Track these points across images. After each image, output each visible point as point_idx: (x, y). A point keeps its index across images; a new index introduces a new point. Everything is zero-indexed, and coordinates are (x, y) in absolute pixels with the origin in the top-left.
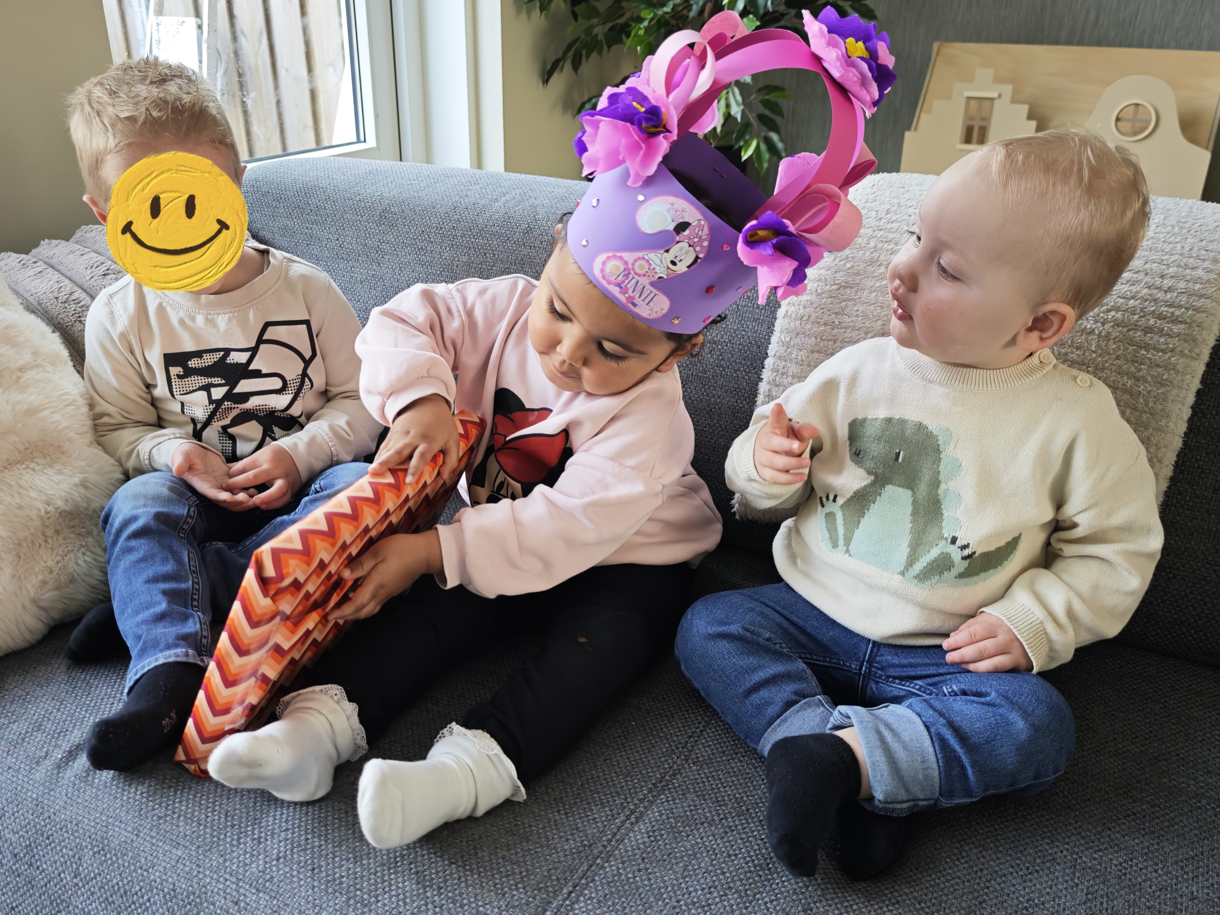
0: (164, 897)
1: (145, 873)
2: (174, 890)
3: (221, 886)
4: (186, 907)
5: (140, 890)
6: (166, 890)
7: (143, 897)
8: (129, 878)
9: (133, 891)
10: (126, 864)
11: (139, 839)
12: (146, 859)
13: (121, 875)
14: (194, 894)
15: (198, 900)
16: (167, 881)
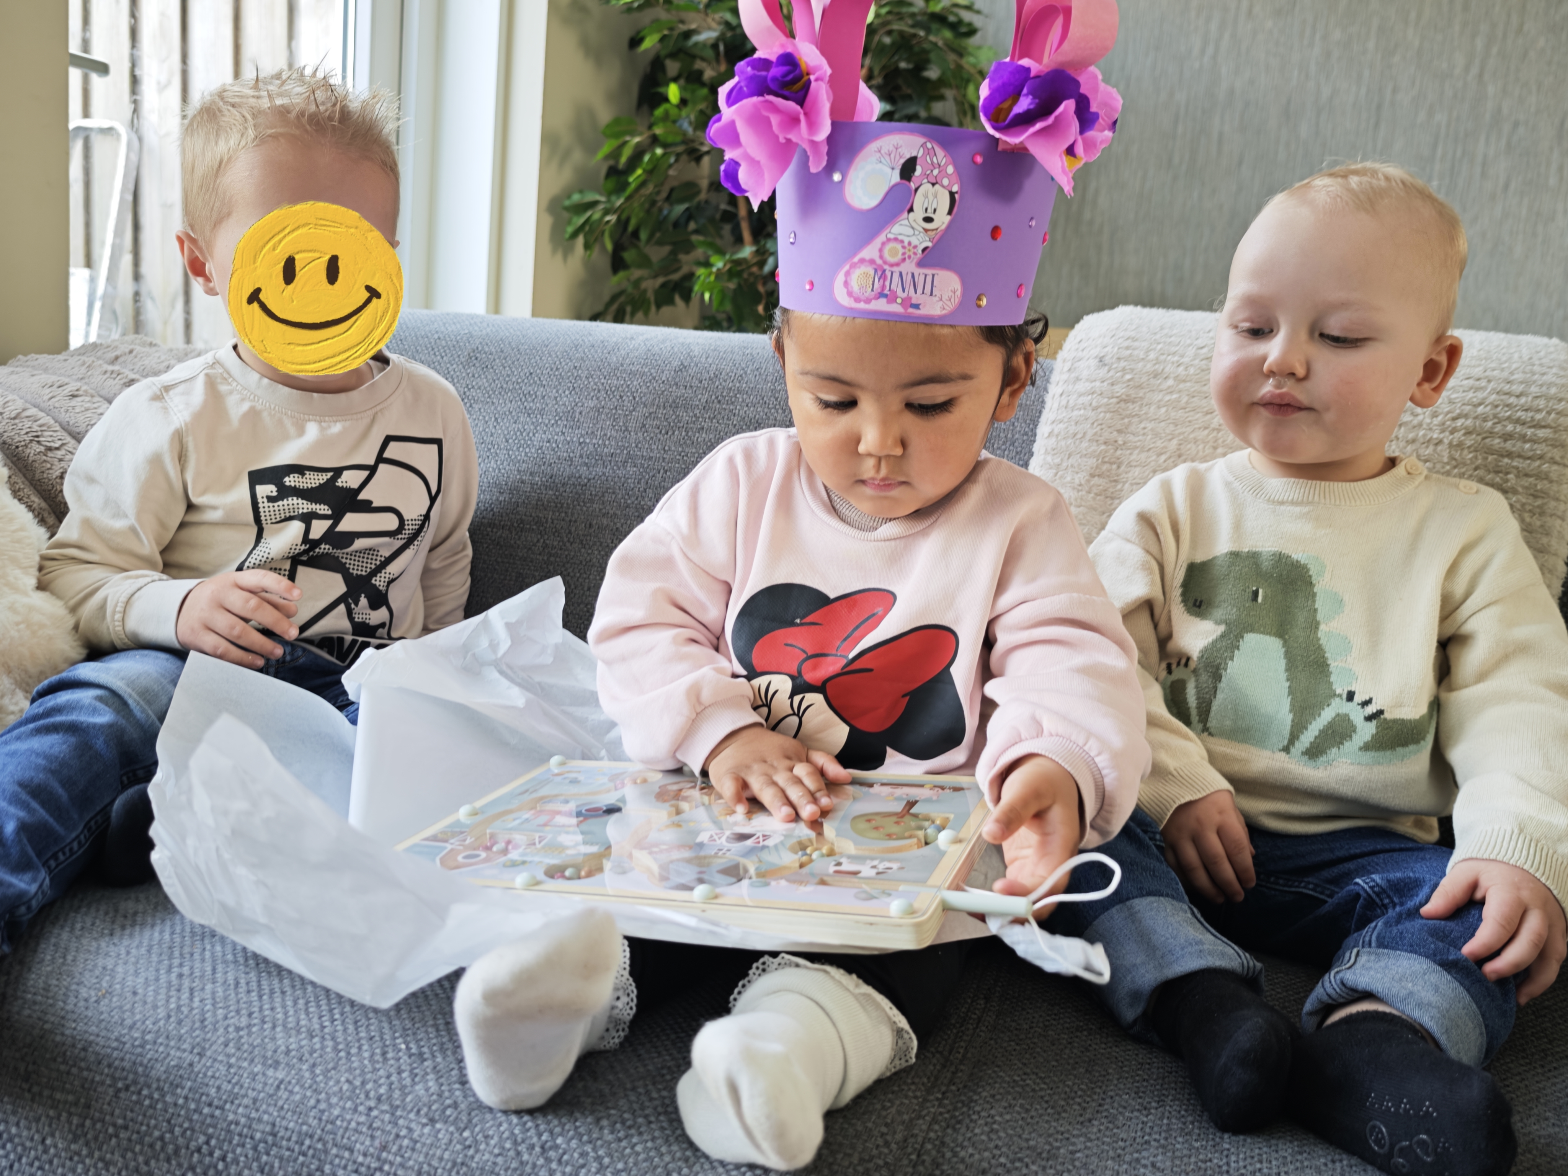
0: (255, 1148)
1: (218, 1113)
2: (275, 1135)
3: (362, 1119)
4: (297, 1159)
5: (207, 1143)
6: (258, 1136)
7: (211, 1154)
8: (186, 1125)
9: (193, 1144)
10: (181, 1101)
11: (203, 1061)
12: (219, 1088)
13: (169, 1122)
14: (311, 1137)
15: (319, 1146)
16: (260, 1120)
